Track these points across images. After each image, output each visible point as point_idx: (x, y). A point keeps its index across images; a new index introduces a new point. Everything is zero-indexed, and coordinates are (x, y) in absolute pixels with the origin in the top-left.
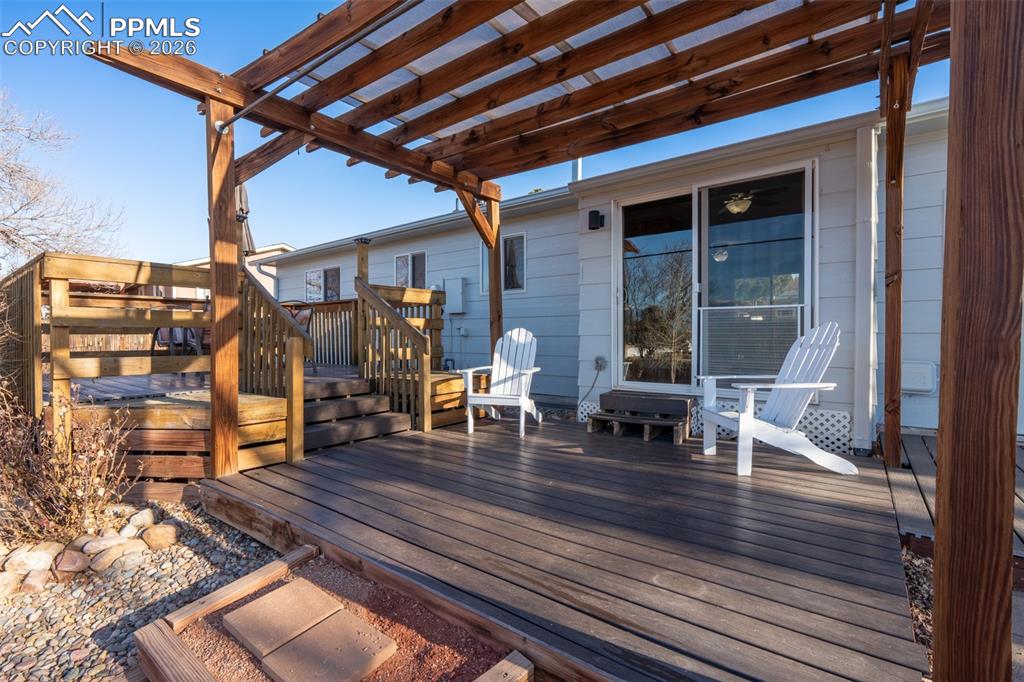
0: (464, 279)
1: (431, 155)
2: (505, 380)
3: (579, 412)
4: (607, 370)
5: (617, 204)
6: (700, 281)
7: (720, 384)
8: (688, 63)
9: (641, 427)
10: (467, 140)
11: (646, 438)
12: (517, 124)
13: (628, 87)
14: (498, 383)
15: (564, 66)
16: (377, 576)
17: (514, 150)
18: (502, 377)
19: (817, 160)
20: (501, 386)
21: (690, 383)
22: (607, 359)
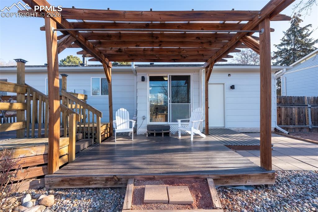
0: (84, 90)
1: (101, 51)
2: (121, 124)
3: (137, 132)
4: (146, 119)
5: (148, 75)
6: (170, 97)
7: (182, 121)
8: (183, 51)
9: (161, 134)
10: (117, 50)
11: (163, 136)
12: (136, 51)
13: (169, 51)
14: (119, 126)
15: (161, 44)
16: (161, 178)
17: (128, 56)
18: (119, 124)
19: (193, 74)
20: (120, 126)
21: (168, 122)
22: (146, 116)
